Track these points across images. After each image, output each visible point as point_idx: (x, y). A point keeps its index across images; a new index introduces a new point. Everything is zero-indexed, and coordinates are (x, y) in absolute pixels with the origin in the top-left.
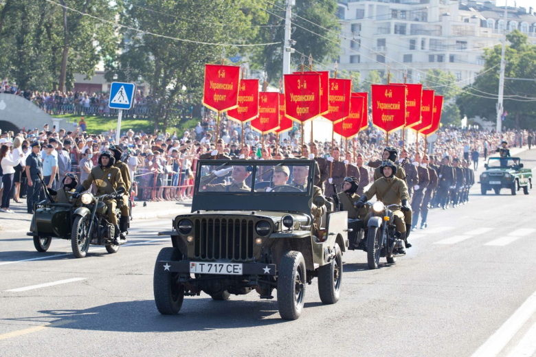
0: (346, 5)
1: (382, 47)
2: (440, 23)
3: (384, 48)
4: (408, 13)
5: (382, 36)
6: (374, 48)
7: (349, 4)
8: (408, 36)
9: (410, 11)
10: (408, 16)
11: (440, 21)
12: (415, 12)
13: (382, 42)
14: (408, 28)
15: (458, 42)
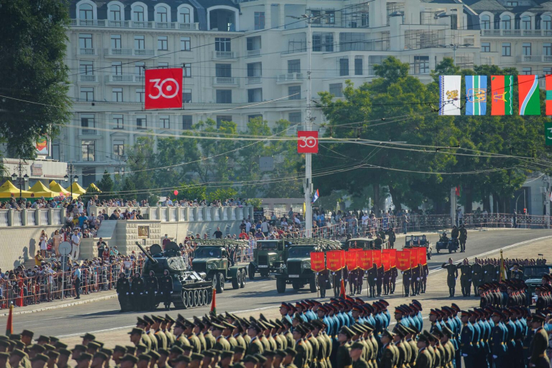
0: (237, 6)
1: (295, 74)
2: (387, 29)
3: (298, 75)
4: (338, 14)
5: (294, 56)
6: (282, 77)
7: (242, 5)
8: (337, 54)
9: (341, 10)
10: (338, 20)
11: (388, 25)
12: (349, 11)
13: (294, 66)
14: (337, 39)
15: (416, 58)
